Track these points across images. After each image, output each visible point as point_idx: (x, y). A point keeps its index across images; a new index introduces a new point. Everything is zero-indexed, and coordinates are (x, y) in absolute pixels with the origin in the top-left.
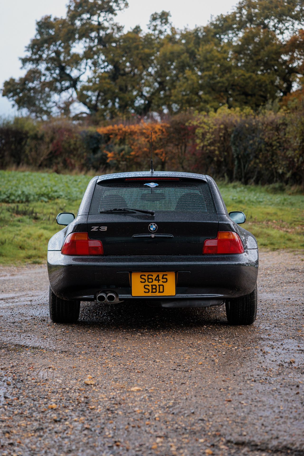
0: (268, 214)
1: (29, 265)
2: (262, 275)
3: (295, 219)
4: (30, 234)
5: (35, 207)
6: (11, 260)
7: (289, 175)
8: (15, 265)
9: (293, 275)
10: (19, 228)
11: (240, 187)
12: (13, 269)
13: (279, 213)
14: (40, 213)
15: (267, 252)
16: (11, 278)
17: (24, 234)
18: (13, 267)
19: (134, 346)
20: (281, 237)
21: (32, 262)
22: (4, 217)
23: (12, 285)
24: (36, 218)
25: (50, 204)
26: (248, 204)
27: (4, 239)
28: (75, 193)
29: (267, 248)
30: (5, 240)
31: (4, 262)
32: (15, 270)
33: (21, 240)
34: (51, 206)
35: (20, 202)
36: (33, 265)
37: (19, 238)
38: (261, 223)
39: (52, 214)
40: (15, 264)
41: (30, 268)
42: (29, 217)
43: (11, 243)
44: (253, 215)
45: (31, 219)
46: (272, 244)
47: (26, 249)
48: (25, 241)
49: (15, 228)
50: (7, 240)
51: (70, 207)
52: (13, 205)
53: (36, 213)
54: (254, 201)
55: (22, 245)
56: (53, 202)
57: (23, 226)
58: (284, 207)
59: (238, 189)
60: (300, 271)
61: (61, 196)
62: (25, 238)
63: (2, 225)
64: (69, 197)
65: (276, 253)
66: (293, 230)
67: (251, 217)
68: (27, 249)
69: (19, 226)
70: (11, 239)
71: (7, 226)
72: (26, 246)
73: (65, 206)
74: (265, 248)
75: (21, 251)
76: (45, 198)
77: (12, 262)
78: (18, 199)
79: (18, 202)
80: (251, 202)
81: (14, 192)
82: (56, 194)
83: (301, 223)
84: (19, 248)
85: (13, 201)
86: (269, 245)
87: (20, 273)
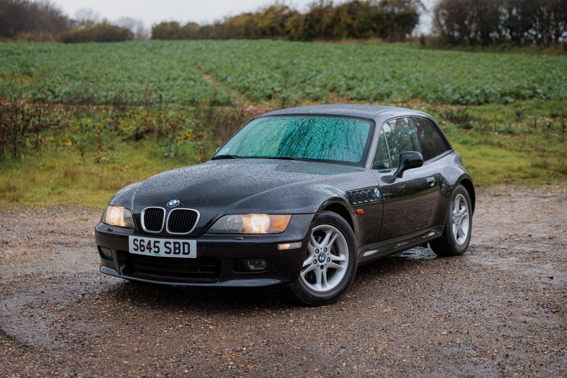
24: (467, 128)
45: (461, 129)
53: (470, 120)
76: (512, 97)
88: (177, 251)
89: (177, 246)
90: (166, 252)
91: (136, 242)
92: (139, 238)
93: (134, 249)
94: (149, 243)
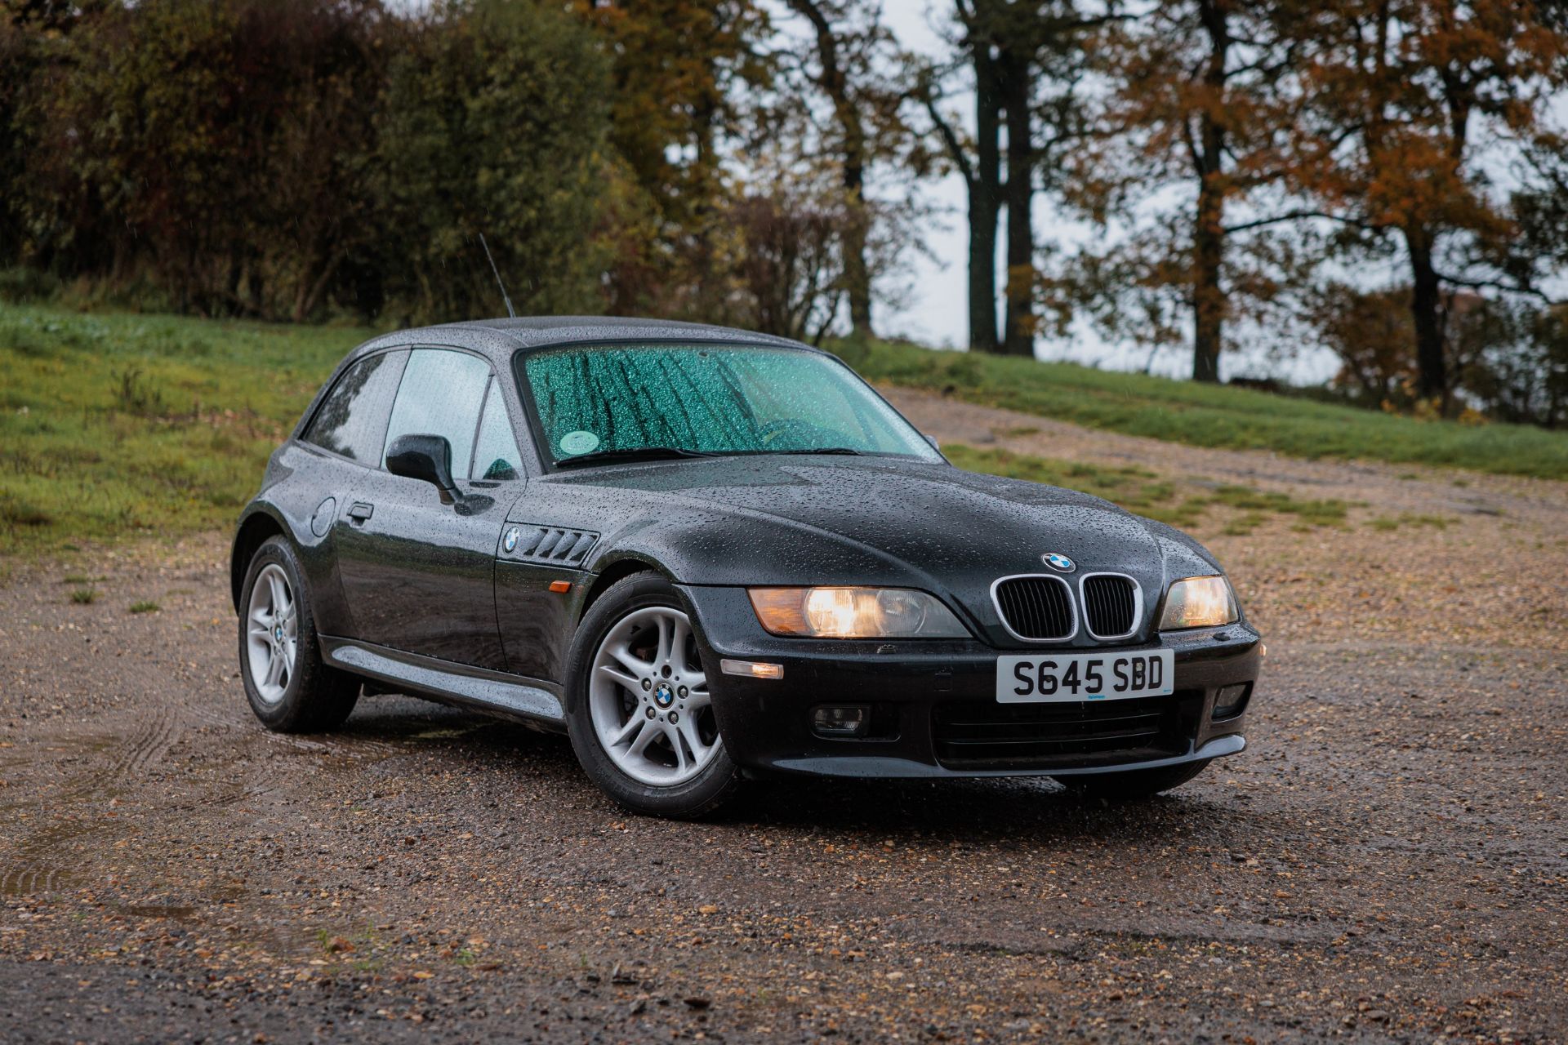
88: (1139, 681)
89: (1139, 667)
90: (1116, 688)
91: (1024, 671)
92: (1036, 660)
93: (1018, 691)
94: (1074, 667)
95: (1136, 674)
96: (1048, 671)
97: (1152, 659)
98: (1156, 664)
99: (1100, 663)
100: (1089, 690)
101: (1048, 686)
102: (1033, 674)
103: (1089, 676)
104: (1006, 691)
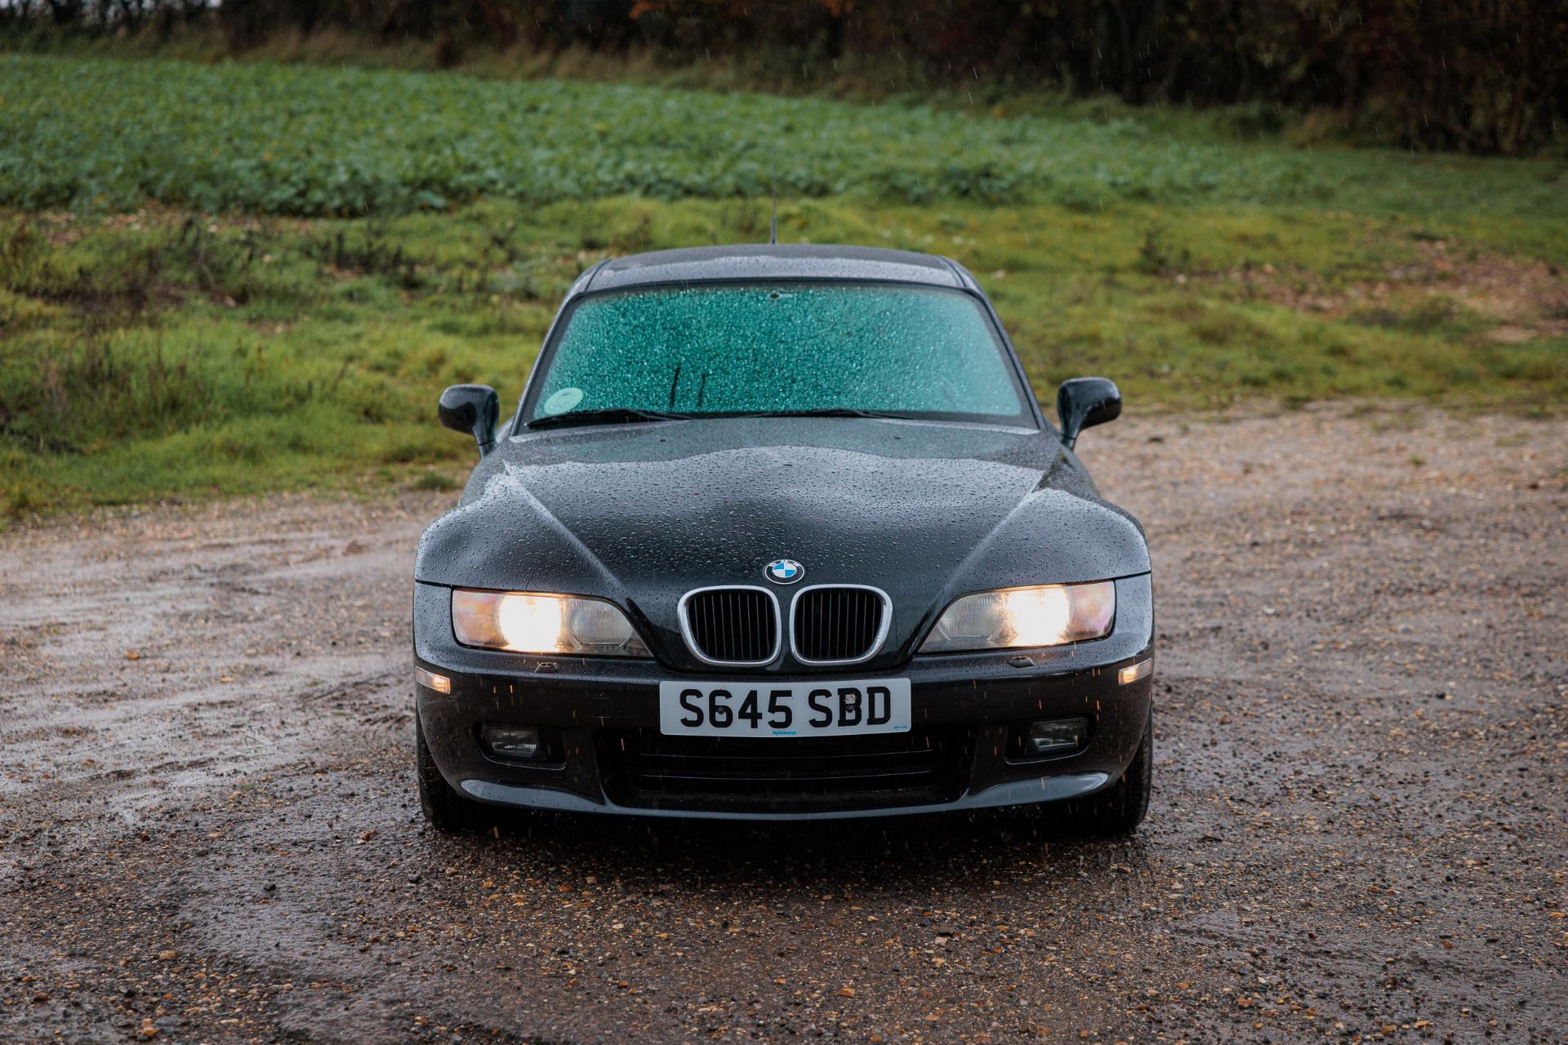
0: (1244, 239)
1: (409, 496)
2: (1290, 549)
3: (1342, 260)
4: (397, 355)
5: (404, 234)
6: (339, 471)
7: (1297, 72)
8: (356, 496)
9: (1403, 542)
10: (355, 329)
11: (1121, 118)
12: (352, 513)
13: (1285, 235)
14: (424, 264)
15: (1273, 416)
16: (354, 564)
17: (376, 354)
18: (348, 506)
19: (933, 1026)
20: (1307, 339)
21: (417, 479)
22: (297, 285)
23: (364, 608)
24: (412, 285)
25: (456, 222)
26: (1169, 202)
27: (303, 383)
28: (541, 170)
29: (1269, 398)
30: (310, 386)
31: (313, 478)
32: (360, 521)
33: (367, 386)
34: (458, 230)
35: (346, 210)
36: (426, 496)
37: (361, 377)
38: (1221, 277)
39: (471, 265)
40: (356, 489)
41: (414, 511)
42: (386, 279)
43: (330, 397)
44: (1192, 248)
45: (393, 290)
46: (1281, 376)
47: (388, 422)
48: (382, 387)
49: (340, 329)
50: (317, 385)
51: (531, 231)
52: (321, 229)
53: (411, 263)
54: (1188, 184)
55: (373, 404)
56: (466, 211)
57: (369, 319)
58: (1297, 210)
59: (1115, 126)
60: (1426, 523)
61: (493, 182)
62: (381, 377)
63: (291, 315)
64: (520, 187)
65: (1303, 420)
66: (1339, 301)
67: (1186, 255)
68: (392, 417)
69: (350, 319)
70: (332, 379)
71: (307, 318)
72: (388, 409)
73: (513, 229)
74: (1261, 395)
75: (372, 428)
76: (436, 193)
77: (344, 480)
78: (337, 202)
79: (339, 213)
80: (1176, 194)
81: (320, 174)
82: (473, 177)
83: (1365, 274)
84: (362, 417)
85: (319, 212)
86: (1273, 382)
87: (381, 538)
88: (850, 716)
89: (850, 699)
90: (814, 723)
91: (691, 700)
92: (707, 687)
93: (685, 722)
94: (752, 697)
95: (844, 707)
96: (720, 701)
97: (872, 691)
98: (879, 698)
99: (788, 694)
100: (773, 724)
101: (721, 717)
102: (703, 704)
103: (773, 708)
104: (672, 720)
